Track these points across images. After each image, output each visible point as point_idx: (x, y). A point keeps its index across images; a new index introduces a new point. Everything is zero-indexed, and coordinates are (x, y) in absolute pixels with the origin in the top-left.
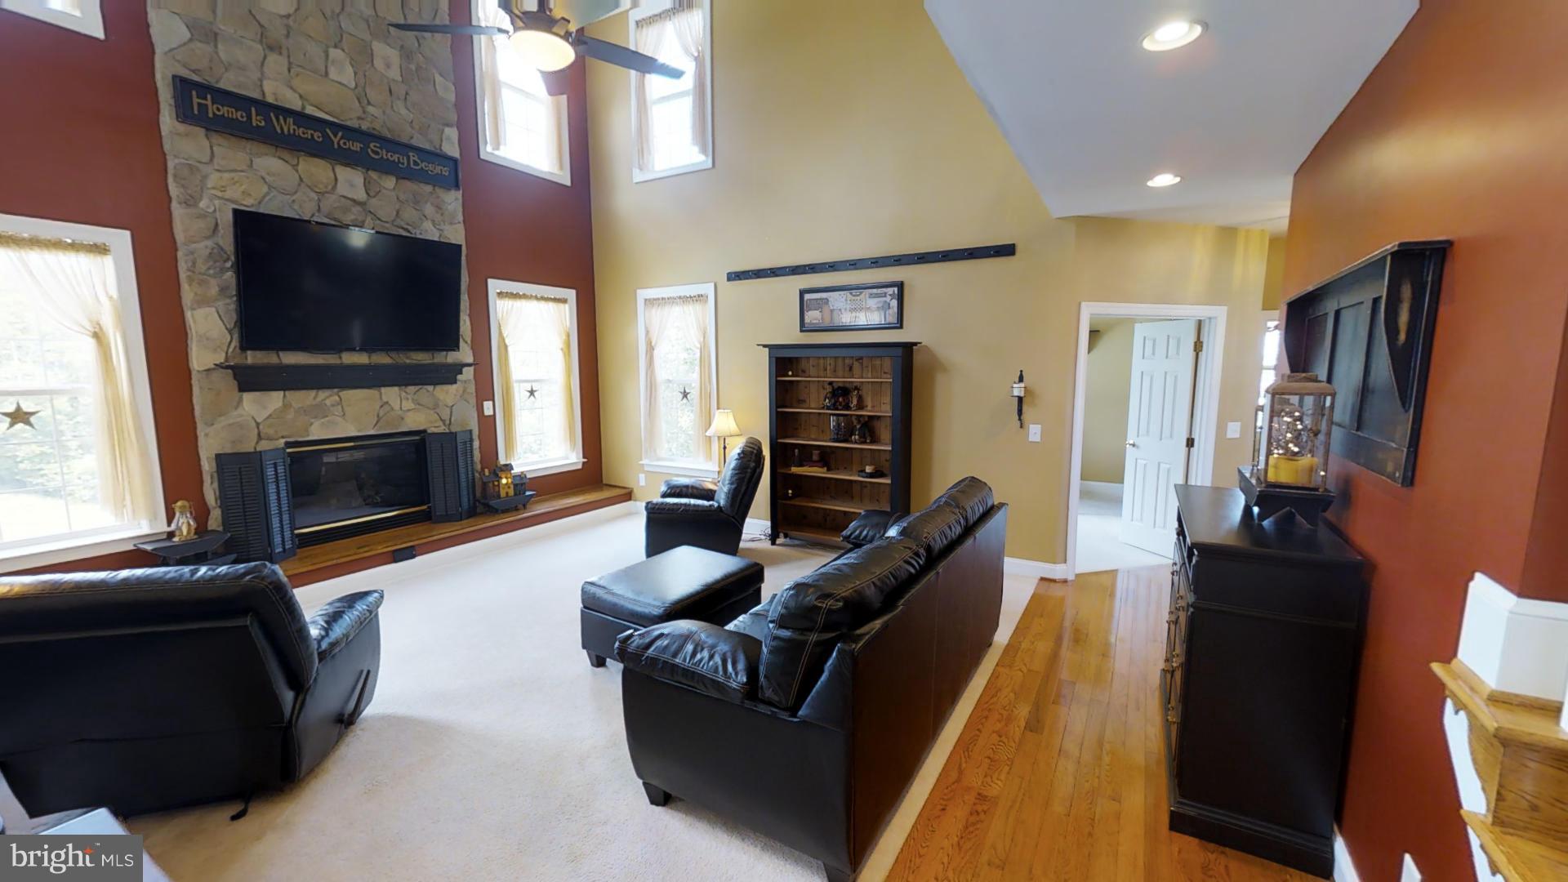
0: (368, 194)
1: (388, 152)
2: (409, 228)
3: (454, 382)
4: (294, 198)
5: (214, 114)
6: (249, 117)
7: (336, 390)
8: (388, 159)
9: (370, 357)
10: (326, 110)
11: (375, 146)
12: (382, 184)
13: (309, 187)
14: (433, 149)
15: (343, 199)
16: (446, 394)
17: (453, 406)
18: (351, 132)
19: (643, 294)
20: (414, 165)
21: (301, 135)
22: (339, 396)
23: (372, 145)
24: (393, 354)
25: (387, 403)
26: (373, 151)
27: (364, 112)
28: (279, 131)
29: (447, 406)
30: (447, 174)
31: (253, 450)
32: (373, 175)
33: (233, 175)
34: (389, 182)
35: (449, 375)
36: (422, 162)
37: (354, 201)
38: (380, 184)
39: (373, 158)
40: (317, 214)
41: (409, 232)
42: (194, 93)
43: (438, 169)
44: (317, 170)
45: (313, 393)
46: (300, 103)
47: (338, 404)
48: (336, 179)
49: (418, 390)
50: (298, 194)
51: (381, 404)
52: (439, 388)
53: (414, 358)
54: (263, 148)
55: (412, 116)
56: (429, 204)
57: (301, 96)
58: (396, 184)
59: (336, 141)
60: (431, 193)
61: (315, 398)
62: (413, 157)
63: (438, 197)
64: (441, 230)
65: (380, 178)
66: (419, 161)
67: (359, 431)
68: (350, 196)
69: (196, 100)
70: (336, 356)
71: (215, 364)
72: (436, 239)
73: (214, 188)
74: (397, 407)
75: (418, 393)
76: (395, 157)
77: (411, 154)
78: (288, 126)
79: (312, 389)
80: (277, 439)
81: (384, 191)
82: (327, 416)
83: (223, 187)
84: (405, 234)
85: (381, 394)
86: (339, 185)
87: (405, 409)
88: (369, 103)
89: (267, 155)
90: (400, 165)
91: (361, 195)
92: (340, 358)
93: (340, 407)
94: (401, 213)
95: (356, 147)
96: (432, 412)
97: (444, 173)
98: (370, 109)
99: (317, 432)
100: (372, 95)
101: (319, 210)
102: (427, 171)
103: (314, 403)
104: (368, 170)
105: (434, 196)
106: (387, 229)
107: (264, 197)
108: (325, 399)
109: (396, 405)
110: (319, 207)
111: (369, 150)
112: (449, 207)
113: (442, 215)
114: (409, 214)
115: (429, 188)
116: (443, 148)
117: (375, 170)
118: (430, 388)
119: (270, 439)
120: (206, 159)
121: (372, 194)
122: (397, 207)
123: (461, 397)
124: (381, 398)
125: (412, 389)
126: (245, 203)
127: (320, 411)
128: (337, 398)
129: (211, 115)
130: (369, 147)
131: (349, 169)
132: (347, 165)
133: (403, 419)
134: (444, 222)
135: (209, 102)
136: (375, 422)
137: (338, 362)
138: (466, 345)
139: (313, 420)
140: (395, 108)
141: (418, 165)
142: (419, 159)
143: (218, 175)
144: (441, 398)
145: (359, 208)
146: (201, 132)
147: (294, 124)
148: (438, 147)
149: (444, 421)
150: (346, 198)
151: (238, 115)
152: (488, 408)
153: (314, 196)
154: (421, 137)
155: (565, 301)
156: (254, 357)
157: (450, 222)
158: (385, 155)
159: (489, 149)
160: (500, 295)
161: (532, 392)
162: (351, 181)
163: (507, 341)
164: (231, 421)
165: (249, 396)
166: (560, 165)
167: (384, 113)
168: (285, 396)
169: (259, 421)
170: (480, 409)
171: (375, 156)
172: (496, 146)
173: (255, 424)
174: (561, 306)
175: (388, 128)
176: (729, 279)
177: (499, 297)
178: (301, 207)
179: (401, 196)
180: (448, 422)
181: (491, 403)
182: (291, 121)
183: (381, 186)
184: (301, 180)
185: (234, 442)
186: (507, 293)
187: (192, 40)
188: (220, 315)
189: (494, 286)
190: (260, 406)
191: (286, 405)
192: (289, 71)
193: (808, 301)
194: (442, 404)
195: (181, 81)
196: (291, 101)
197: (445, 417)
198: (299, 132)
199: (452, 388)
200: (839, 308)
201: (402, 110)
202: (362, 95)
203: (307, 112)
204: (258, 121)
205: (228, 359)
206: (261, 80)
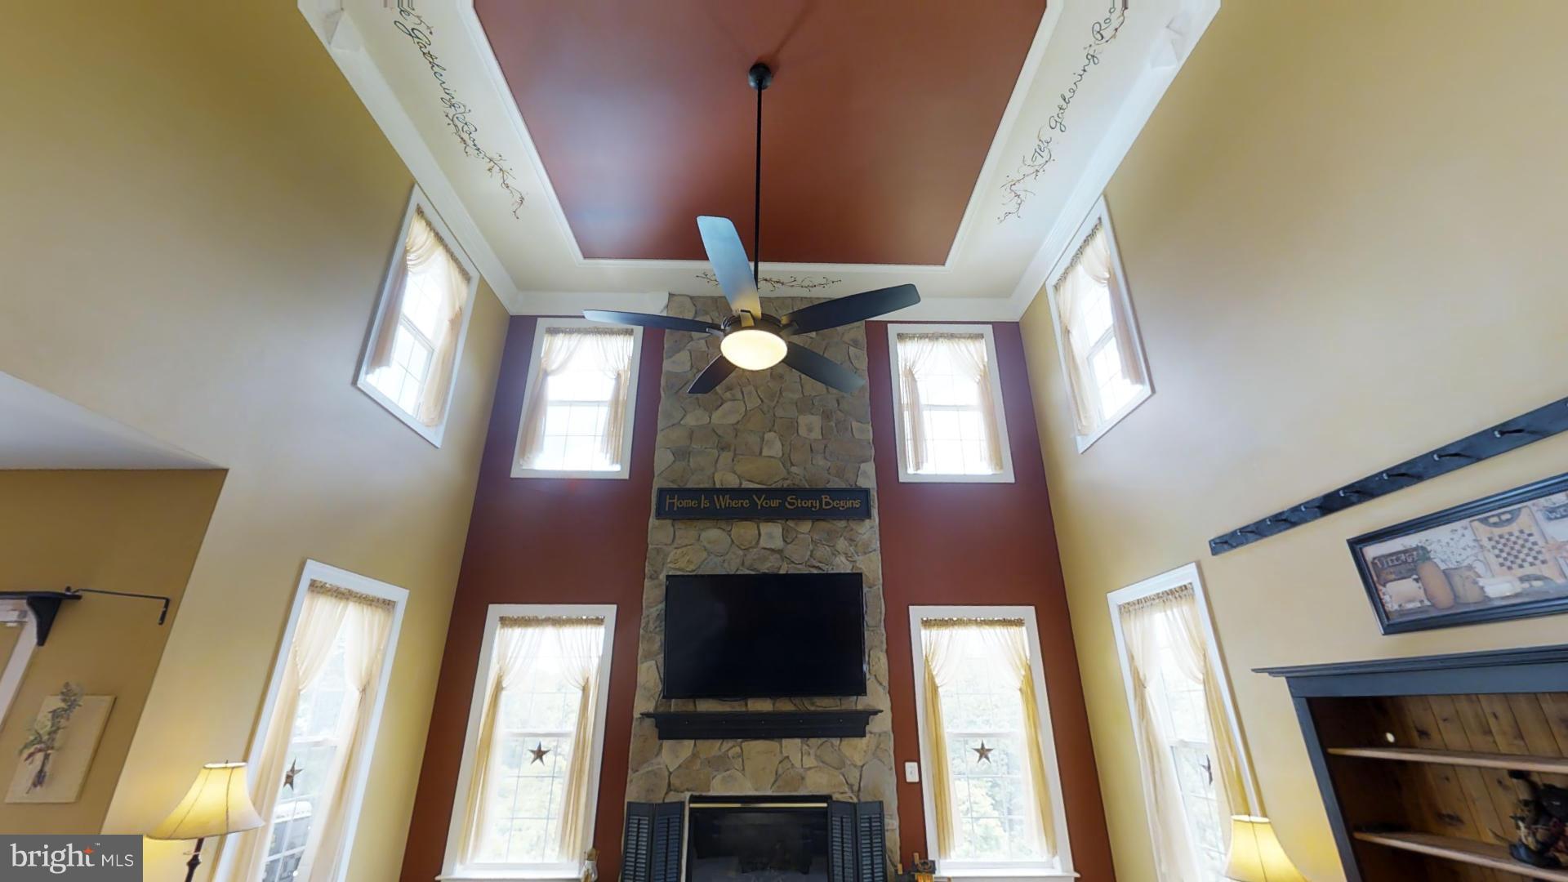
0: (784, 541)
1: (802, 500)
2: (820, 565)
3: (863, 735)
4: (727, 557)
5: (678, 507)
6: (700, 503)
7: (740, 740)
8: (802, 507)
9: (774, 705)
10: (757, 481)
11: (792, 499)
12: (799, 529)
13: (738, 546)
14: (849, 487)
15: (763, 551)
16: (854, 749)
17: (864, 765)
18: (771, 493)
19: (1117, 598)
20: (826, 505)
21: (734, 505)
22: (741, 749)
23: (789, 499)
24: (797, 701)
25: (788, 757)
26: (790, 504)
27: (789, 473)
28: (718, 507)
29: (855, 766)
30: (857, 506)
31: (661, 802)
32: (791, 524)
33: (684, 549)
34: (805, 527)
35: (855, 725)
36: (833, 501)
37: (772, 550)
38: (795, 530)
39: (787, 508)
40: (741, 568)
41: (820, 569)
42: (668, 497)
43: (849, 504)
44: (744, 530)
45: (718, 743)
46: (738, 481)
47: (739, 756)
48: (760, 534)
49: (821, 745)
50: (730, 553)
51: (780, 759)
52: (846, 741)
53: (819, 704)
54: (709, 523)
55: (829, 464)
56: (842, 538)
57: (739, 476)
58: (812, 526)
59: (759, 503)
60: (846, 527)
61: (720, 749)
62: (825, 498)
63: (852, 530)
64: (855, 561)
65: (796, 524)
66: (831, 502)
67: (756, 790)
68: (768, 547)
69: (668, 501)
70: (742, 703)
71: (642, 714)
72: (849, 571)
73: (670, 562)
74: (798, 764)
75: (822, 747)
76: (809, 504)
77: (823, 497)
78: (724, 502)
79: (719, 738)
80: (682, 792)
81: (799, 536)
82: (728, 770)
83: (675, 560)
84: (815, 571)
85: (781, 747)
86: (762, 538)
87: (807, 766)
88: (792, 465)
89: (708, 528)
90: (813, 509)
91: (778, 543)
92: (746, 705)
93: (740, 760)
94: (814, 552)
95: (775, 503)
96: (836, 773)
97: (854, 505)
98: (794, 469)
99: (717, 790)
100: (795, 458)
101: (743, 564)
102: (838, 508)
103: (720, 753)
104: (787, 520)
105: (848, 529)
106: (799, 570)
107: (704, 561)
108: (728, 751)
109: (796, 759)
110: (743, 561)
111: (787, 504)
112: (865, 536)
113: (856, 546)
114: (823, 551)
115: (843, 523)
116: (858, 484)
117: (793, 519)
118: (836, 741)
119: (676, 790)
120: (669, 541)
121: (789, 540)
122: (811, 547)
123: (873, 754)
124: (781, 752)
125: (813, 741)
126: (688, 569)
127: (720, 763)
128: (737, 749)
129: (675, 509)
130: (786, 500)
131: (770, 524)
132: (768, 520)
133: (803, 778)
134: (857, 553)
135: (676, 498)
136: (772, 780)
137: (744, 709)
138: (880, 689)
139: (715, 773)
140: (814, 462)
141: (830, 504)
142: (830, 498)
143: (675, 551)
144: (847, 754)
145: (778, 556)
146: (668, 522)
147: (730, 499)
148: (853, 483)
149: (851, 786)
150: (765, 549)
151: (693, 503)
152: (911, 769)
153: (741, 553)
154: (837, 479)
155: (1019, 623)
156: (676, 705)
157: (865, 553)
158: (799, 503)
159: (911, 470)
160: (927, 623)
161: (983, 752)
162: (772, 534)
163: (938, 681)
164: (650, 769)
165: (667, 744)
166: (998, 462)
167: (805, 468)
168: (695, 745)
169: (671, 770)
170: (901, 773)
171: (791, 507)
172: (918, 467)
173: (667, 773)
174: (1013, 630)
175: (806, 480)
176: (1215, 552)
177: (925, 626)
178: (729, 564)
179: (816, 537)
180: (856, 788)
181: (915, 764)
182: (727, 496)
183: (797, 532)
184: (733, 541)
185: (648, 791)
186: (935, 620)
187: (674, 461)
188: (657, 667)
189: (917, 613)
190: (674, 755)
191: (695, 755)
192: (733, 460)
193: (1376, 561)
194: (849, 763)
195: (661, 491)
196: (732, 481)
197: (854, 780)
198: (733, 504)
199: (861, 743)
200: (1465, 564)
201: (820, 461)
202: (787, 460)
203: (743, 486)
204: (705, 503)
205: (656, 707)
206: (714, 474)
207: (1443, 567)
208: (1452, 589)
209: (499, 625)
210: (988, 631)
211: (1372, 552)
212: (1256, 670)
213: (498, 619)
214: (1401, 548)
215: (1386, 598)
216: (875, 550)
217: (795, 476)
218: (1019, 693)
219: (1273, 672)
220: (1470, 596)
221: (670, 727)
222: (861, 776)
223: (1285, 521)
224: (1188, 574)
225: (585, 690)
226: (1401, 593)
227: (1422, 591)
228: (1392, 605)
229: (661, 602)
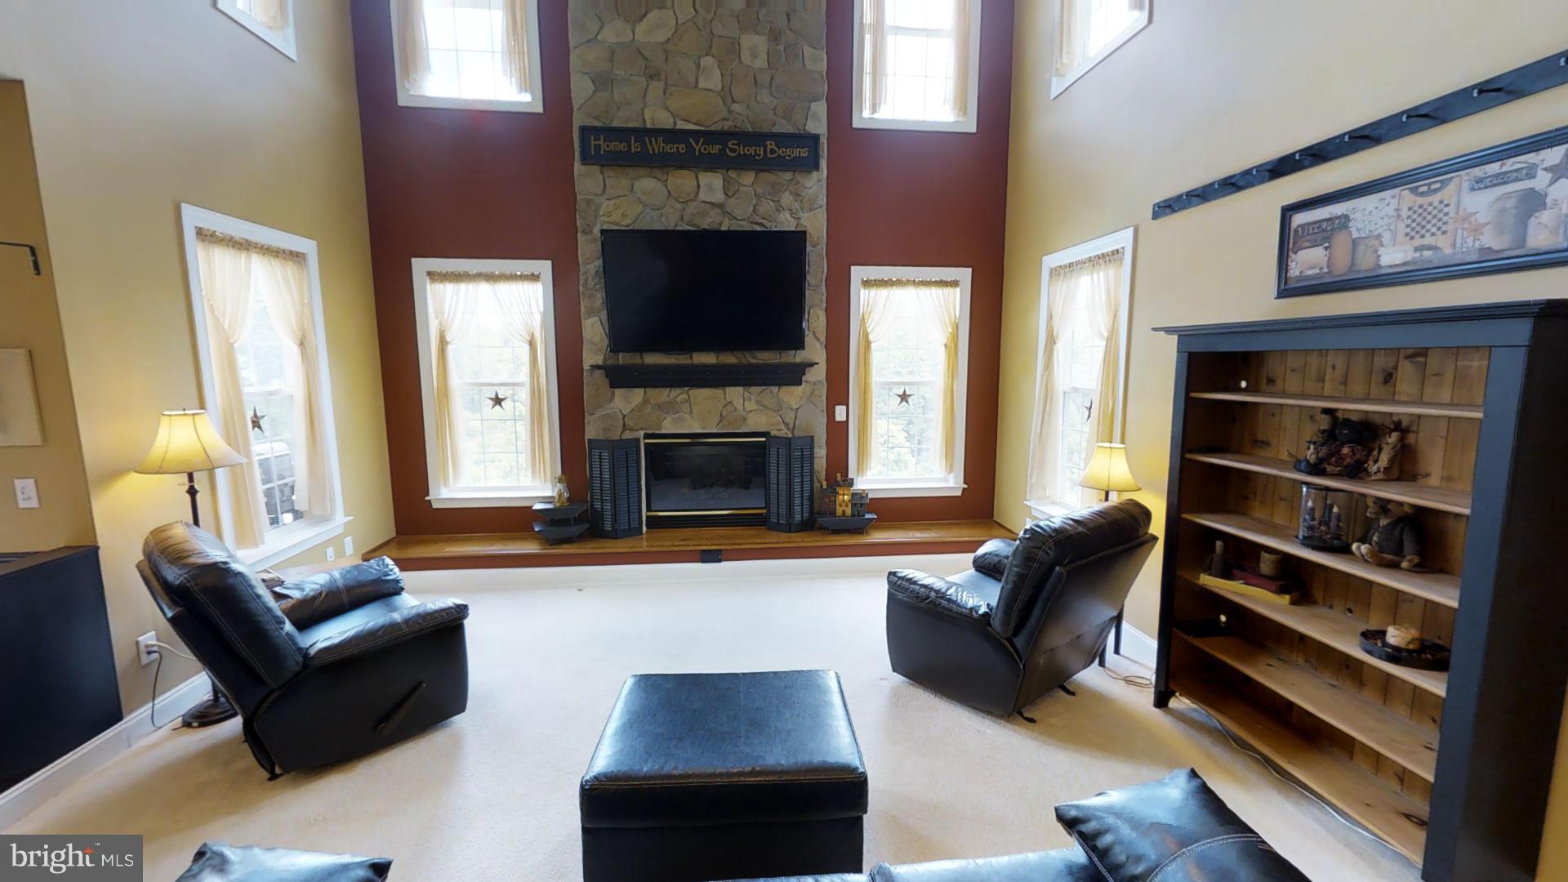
0: (726, 194)
1: (744, 147)
2: (764, 222)
3: (800, 383)
4: (663, 211)
5: (605, 150)
6: (629, 146)
7: (686, 389)
8: (745, 154)
9: (717, 358)
10: (694, 121)
11: (733, 144)
12: (741, 181)
13: (675, 199)
14: (796, 131)
15: (702, 204)
16: (791, 396)
17: (798, 408)
18: (710, 136)
19: (1049, 262)
20: (771, 154)
21: (669, 151)
22: (688, 395)
23: (730, 144)
24: (739, 354)
25: (731, 402)
26: (731, 150)
27: (730, 112)
28: (651, 152)
29: (791, 409)
30: (805, 155)
31: (618, 438)
32: (733, 174)
33: (617, 201)
34: (748, 178)
35: (793, 375)
36: (779, 148)
37: (713, 205)
38: (737, 182)
39: (728, 155)
40: (680, 223)
41: (763, 225)
42: (592, 137)
43: (796, 152)
44: (682, 180)
45: (666, 391)
46: (672, 121)
47: (687, 402)
48: (699, 186)
49: (762, 392)
50: (667, 207)
51: (724, 403)
52: (784, 389)
53: (760, 358)
54: (642, 171)
55: (776, 101)
56: (787, 192)
57: (673, 114)
58: (756, 175)
59: (697, 148)
60: (792, 180)
61: (668, 396)
62: (770, 145)
63: (798, 183)
64: (799, 218)
65: (738, 175)
66: (776, 149)
67: (703, 428)
68: (708, 200)
69: (593, 143)
70: (688, 356)
71: (591, 366)
72: (792, 229)
73: (603, 215)
74: (740, 408)
75: (762, 395)
76: (752, 151)
77: (768, 143)
78: (657, 146)
79: (668, 387)
80: (637, 431)
81: (741, 188)
82: (677, 413)
83: (609, 212)
84: (758, 228)
85: (725, 393)
86: (701, 190)
87: (748, 410)
88: (734, 101)
89: (640, 177)
90: (757, 157)
91: (719, 197)
92: (691, 358)
93: (688, 404)
94: (757, 208)
95: (715, 149)
96: (774, 414)
97: (802, 155)
98: (735, 107)
99: (668, 427)
100: (737, 92)
101: (682, 219)
102: (784, 157)
103: (669, 399)
104: (728, 170)
105: (794, 182)
106: (742, 226)
107: (639, 215)
108: (677, 397)
109: (738, 404)
110: (682, 216)
111: (727, 149)
112: (810, 191)
113: (801, 201)
114: (767, 207)
115: (788, 176)
116: (806, 128)
117: (735, 169)
118: (775, 389)
119: (631, 430)
120: (599, 191)
121: (730, 194)
122: (754, 202)
123: (808, 399)
124: (725, 398)
125: (754, 389)
126: (623, 224)
127: (670, 407)
128: (685, 396)
129: (602, 153)
130: (727, 146)
131: (710, 173)
132: (706, 170)
133: (745, 419)
134: (802, 210)
135: (601, 142)
136: (718, 420)
137: (689, 362)
138: (817, 344)
139: (666, 416)
140: (759, 99)
141: (776, 152)
142: (776, 145)
143: (607, 202)
144: (785, 400)
145: (718, 211)
146: (596, 168)
147: (664, 142)
148: (801, 128)
149: (787, 425)
150: (704, 202)
151: (622, 147)
152: (840, 413)
153: (679, 206)
154: (784, 122)
155: (954, 284)
156: (624, 358)
157: (811, 210)
158: (741, 150)
159: (866, 114)
160: (867, 284)
161: (904, 397)
162: (712, 185)
163: (871, 337)
164: (605, 412)
165: (618, 392)
166: (962, 108)
167: (748, 106)
168: (645, 392)
169: (625, 413)
170: (831, 414)
171: (732, 155)
172: (874, 109)
173: (621, 416)
174: (948, 291)
175: (749, 122)
176: (1155, 216)
177: (865, 285)
178: (667, 219)
179: (759, 190)
180: (791, 426)
181: (844, 407)
182: (660, 139)
183: (739, 183)
184: (669, 193)
185: (605, 430)
186: (875, 280)
187: (595, 91)
188: (602, 324)
189: (858, 273)
190: (626, 401)
191: (645, 401)
192: (665, 93)
193: (1300, 229)
194: (786, 406)
195: (584, 130)
196: (665, 120)
197: (788, 420)
198: (667, 148)
199: (798, 391)
200: (1375, 233)
201: (765, 98)
202: (727, 94)
203: (677, 127)
204: (635, 147)
205: (605, 360)
206: (643, 110)
207: (1355, 235)
208: (1353, 259)
209: (428, 281)
210: (924, 292)
211: (1299, 219)
212: (1155, 329)
213: (425, 274)
214: (1327, 216)
215: (1292, 265)
216: (821, 207)
217: (736, 115)
218: (943, 348)
219: (1169, 330)
220: (1365, 263)
221: (619, 377)
222: (796, 417)
223: (1232, 185)
224: (1123, 239)
225: (532, 343)
226: (1308, 261)
227: (1326, 259)
228: (1294, 271)
229: (598, 258)
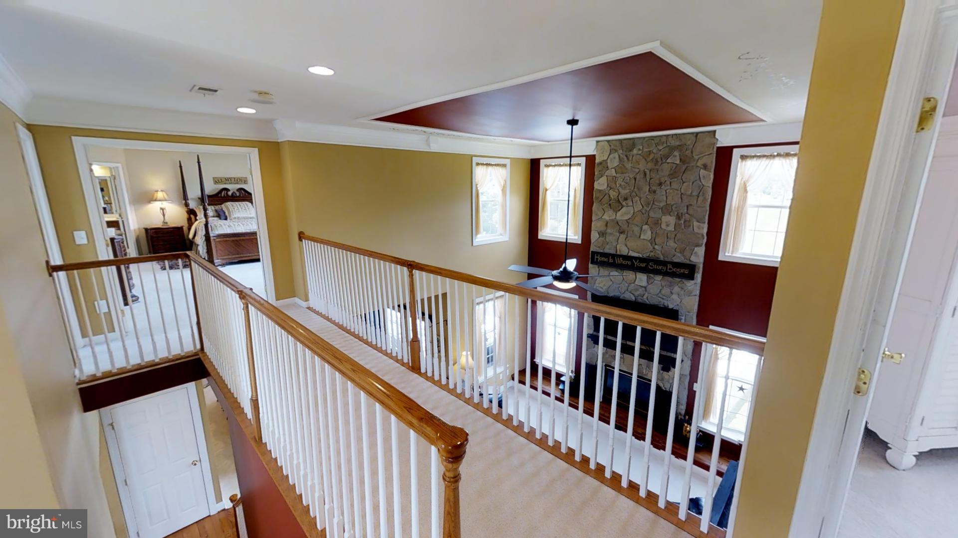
1: (657, 265)
2: (663, 297)
4: (621, 286)
6: (609, 259)
7: (623, 353)
8: (657, 269)
10: (637, 252)
11: (652, 264)
13: (625, 282)
14: (683, 261)
18: (642, 259)
20: (670, 270)
22: (623, 356)
23: (650, 264)
26: (651, 266)
27: (654, 248)
28: (617, 263)
30: (687, 273)
32: (651, 276)
33: (603, 279)
34: (658, 278)
36: (674, 268)
37: (642, 287)
42: (596, 255)
43: (682, 271)
44: (630, 275)
45: (615, 352)
46: (627, 251)
48: (636, 278)
54: (614, 270)
55: (676, 245)
56: (677, 287)
57: (628, 249)
58: (662, 278)
59: (636, 264)
60: (680, 282)
62: (670, 265)
63: (683, 283)
64: (682, 299)
65: (654, 277)
67: (628, 370)
68: (640, 285)
69: (596, 257)
73: (598, 283)
76: (660, 268)
77: (668, 265)
78: (619, 261)
86: (637, 280)
88: (656, 244)
90: (663, 270)
91: (644, 283)
94: (661, 291)
95: (643, 265)
97: (685, 272)
98: (656, 247)
100: (658, 241)
101: (627, 290)
102: (676, 271)
104: (650, 274)
106: (653, 297)
107: (611, 286)
111: (649, 266)
112: (689, 288)
113: (684, 292)
114: (666, 292)
115: (678, 280)
116: (691, 258)
121: (649, 283)
122: (661, 288)
129: (599, 261)
131: (641, 274)
132: (640, 272)
134: (684, 296)
135: (599, 257)
138: (686, 357)
140: (668, 244)
141: (672, 269)
142: (673, 266)
143: (599, 279)
145: (644, 290)
146: (596, 266)
148: (688, 258)
150: (637, 285)
151: (606, 260)
152: (696, 386)
153: (627, 285)
154: (680, 255)
157: (689, 296)
158: (655, 267)
159: (727, 254)
162: (642, 279)
163: (720, 357)
165: (597, 346)
167: (662, 247)
168: (607, 349)
170: (691, 387)
171: (652, 268)
175: (662, 254)
178: (621, 289)
179: (663, 284)
182: (621, 259)
183: (655, 280)
184: (624, 279)
187: (599, 238)
192: (625, 239)
195: (593, 252)
196: (624, 251)
198: (624, 262)
201: (671, 244)
202: (653, 241)
203: (629, 254)
204: (611, 261)
206: (617, 245)
216: (695, 295)
217: (655, 251)
